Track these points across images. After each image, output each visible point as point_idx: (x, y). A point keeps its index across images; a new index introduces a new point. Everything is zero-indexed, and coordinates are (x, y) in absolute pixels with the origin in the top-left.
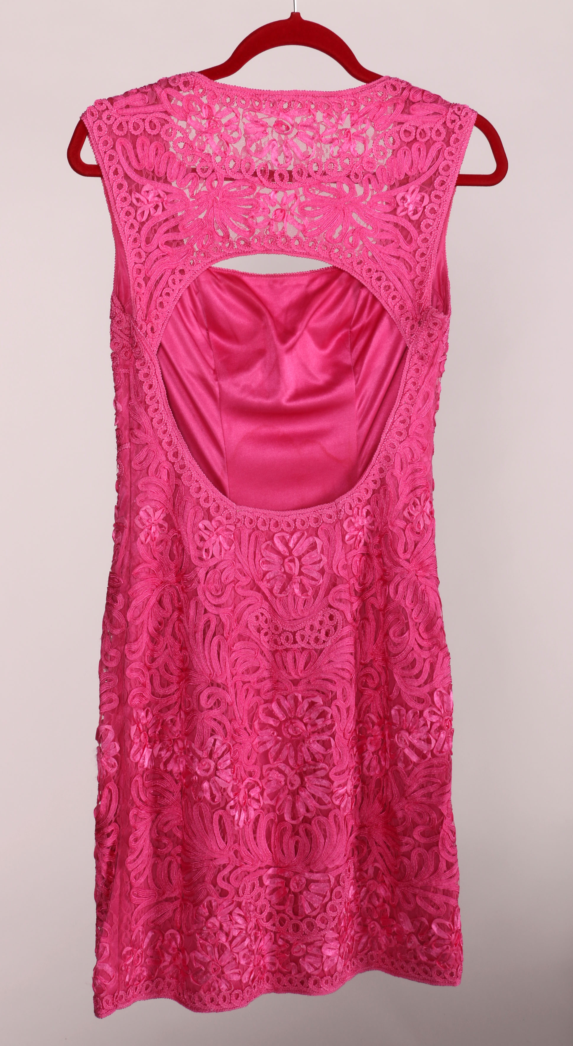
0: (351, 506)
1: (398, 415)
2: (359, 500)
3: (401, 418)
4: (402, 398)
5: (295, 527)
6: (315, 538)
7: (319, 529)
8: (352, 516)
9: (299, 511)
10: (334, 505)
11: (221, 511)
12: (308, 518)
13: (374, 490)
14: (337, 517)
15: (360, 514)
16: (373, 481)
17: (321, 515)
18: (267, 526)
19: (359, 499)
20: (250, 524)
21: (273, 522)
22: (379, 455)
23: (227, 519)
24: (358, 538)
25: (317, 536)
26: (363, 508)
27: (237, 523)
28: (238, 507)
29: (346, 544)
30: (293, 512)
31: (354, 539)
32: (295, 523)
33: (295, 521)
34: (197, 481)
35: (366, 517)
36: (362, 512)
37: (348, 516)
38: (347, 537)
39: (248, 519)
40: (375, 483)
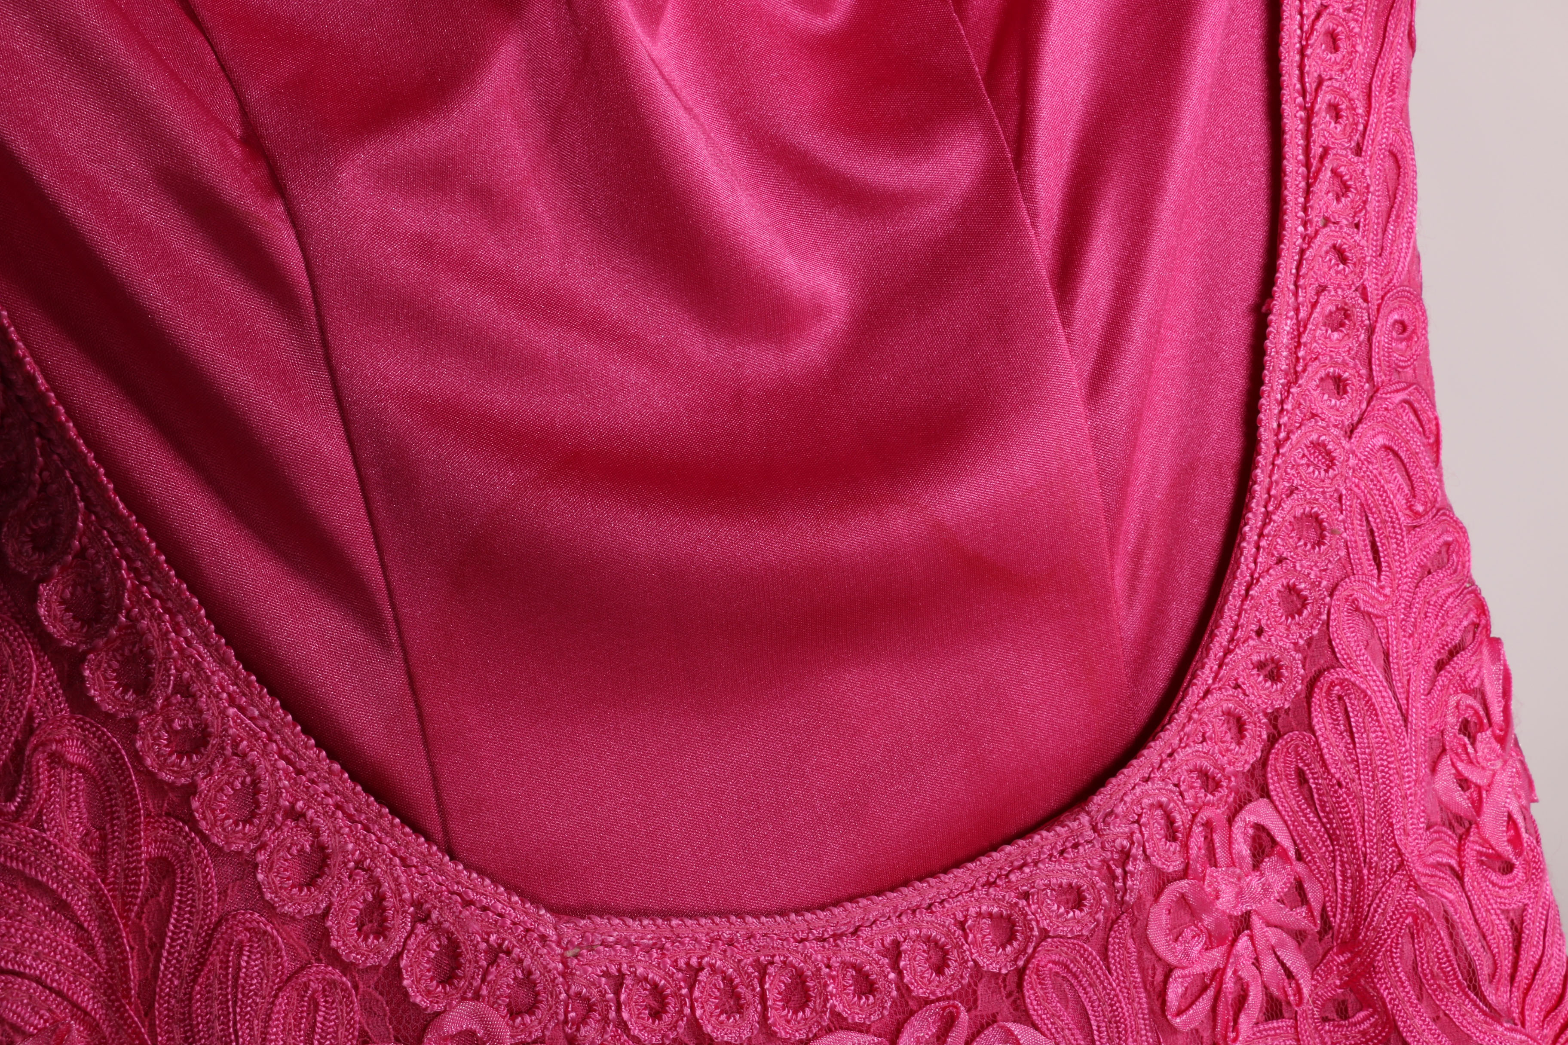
0: (1170, 821)
1: (1311, 291)
2: (1209, 782)
3: (1327, 304)
4: (1308, 192)
5: (904, 990)
6: (1016, 1029)
7: (1030, 977)
8: (1184, 874)
9: (910, 896)
10: (1089, 834)
11: (469, 969)
12: (962, 925)
13: (1273, 718)
14: (1112, 890)
15: (1220, 853)
16: (1260, 666)
17: (1026, 896)
18: (753, 1015)
19: (1204, 775)
20: (656, 1015)
21: (774, 988)
22: (1268, 515)
23: (514, 1013)
24: (1229, 984)
25: (1025, 1018)
26: (1231, 821)
27: (583, 1020)
28: (567, 929)
29: (1174, 1030)
30: (878, 905)
31: (1211, 992)
32: (895, 966)
33: (894, 952)
34: (293, 814)
35: (1256, 867)
36: (1230, 841)
37: (1163, 881)
38: (1175, 992)
39: (643, 993)
40: (1274, 676)
